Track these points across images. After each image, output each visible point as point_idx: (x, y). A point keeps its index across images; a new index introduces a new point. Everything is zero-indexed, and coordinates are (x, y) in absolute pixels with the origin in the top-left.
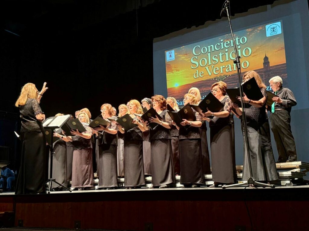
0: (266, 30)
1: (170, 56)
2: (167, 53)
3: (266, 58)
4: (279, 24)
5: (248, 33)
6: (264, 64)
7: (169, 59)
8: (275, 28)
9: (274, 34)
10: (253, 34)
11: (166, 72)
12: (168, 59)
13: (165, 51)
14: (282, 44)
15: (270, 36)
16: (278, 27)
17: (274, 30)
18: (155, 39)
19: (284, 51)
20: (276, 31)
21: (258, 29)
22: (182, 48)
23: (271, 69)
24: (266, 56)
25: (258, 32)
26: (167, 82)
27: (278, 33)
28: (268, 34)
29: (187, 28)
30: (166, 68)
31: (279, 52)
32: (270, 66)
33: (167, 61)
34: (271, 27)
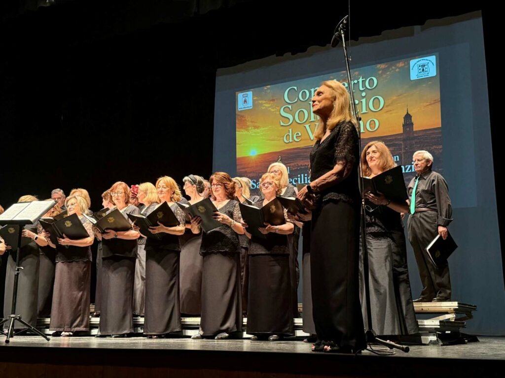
0: (411, 68)
1: (245, 101)
2: (240, 96)
3: (408, 117)
4: (433, 58)
5: (380, 72)
6: (404, 126)
7: (243, 107)
8: (426, 67)
9: (423, 76)
10: (388, 73)
11: (237, 130)
12: (240, 106)
13: (236, 93)
14: (437, 95)
15: (416, 78)
16: (430, 64)
17: (423, 70)
18: (219, 70)
19: (439, 105)
20: (427, 71)
21: (398, 65)
22: (266, 88)
23: (415, 135)
24: (407, 112)
25: (397, 70)
26: (237, 146)
27: (430, 75)
28: (414, 76)
29: (277, 56)
30: (237, 121)
31: (430, 107)
32: (414, 130)
33: (239, 110)
34: (418, 63)
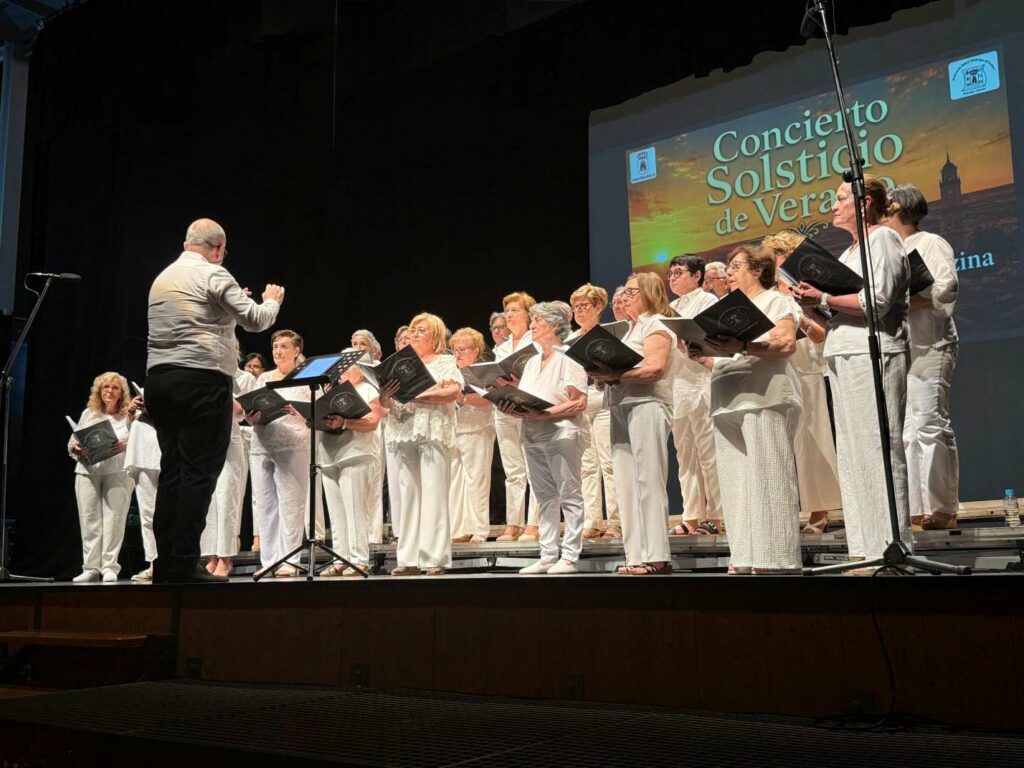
0: (951, 77)
1: (643, 166)
2: (634, 158)
3: (949, 170)
4: (992, 57)
5: (893, 89)
6: (941, 185)
7: (639, 176)
8: (980, 73)
9: (975, 90)
10: (908, 91)
11: (630, 218)
12: (635, 175)
13: (627, 152)
14: (1002, 122)
15: (962, 96)
16: (987, 67)
17: (974, 79)
18: (594, 114)
19: (1008, 143)
20: (982, 81)
21: (925, 74)
22: (679, 139)
23: (965, 201)
24: (948, 160)
25: (925, 83)
26: (632, 247)
27: (989, 88)
28: (957, 91)
29: (697, 77)
30: (630, 203)
31: (991, 147)
32: (964, 191)
33: (633, 182)
34: (965, 67)
